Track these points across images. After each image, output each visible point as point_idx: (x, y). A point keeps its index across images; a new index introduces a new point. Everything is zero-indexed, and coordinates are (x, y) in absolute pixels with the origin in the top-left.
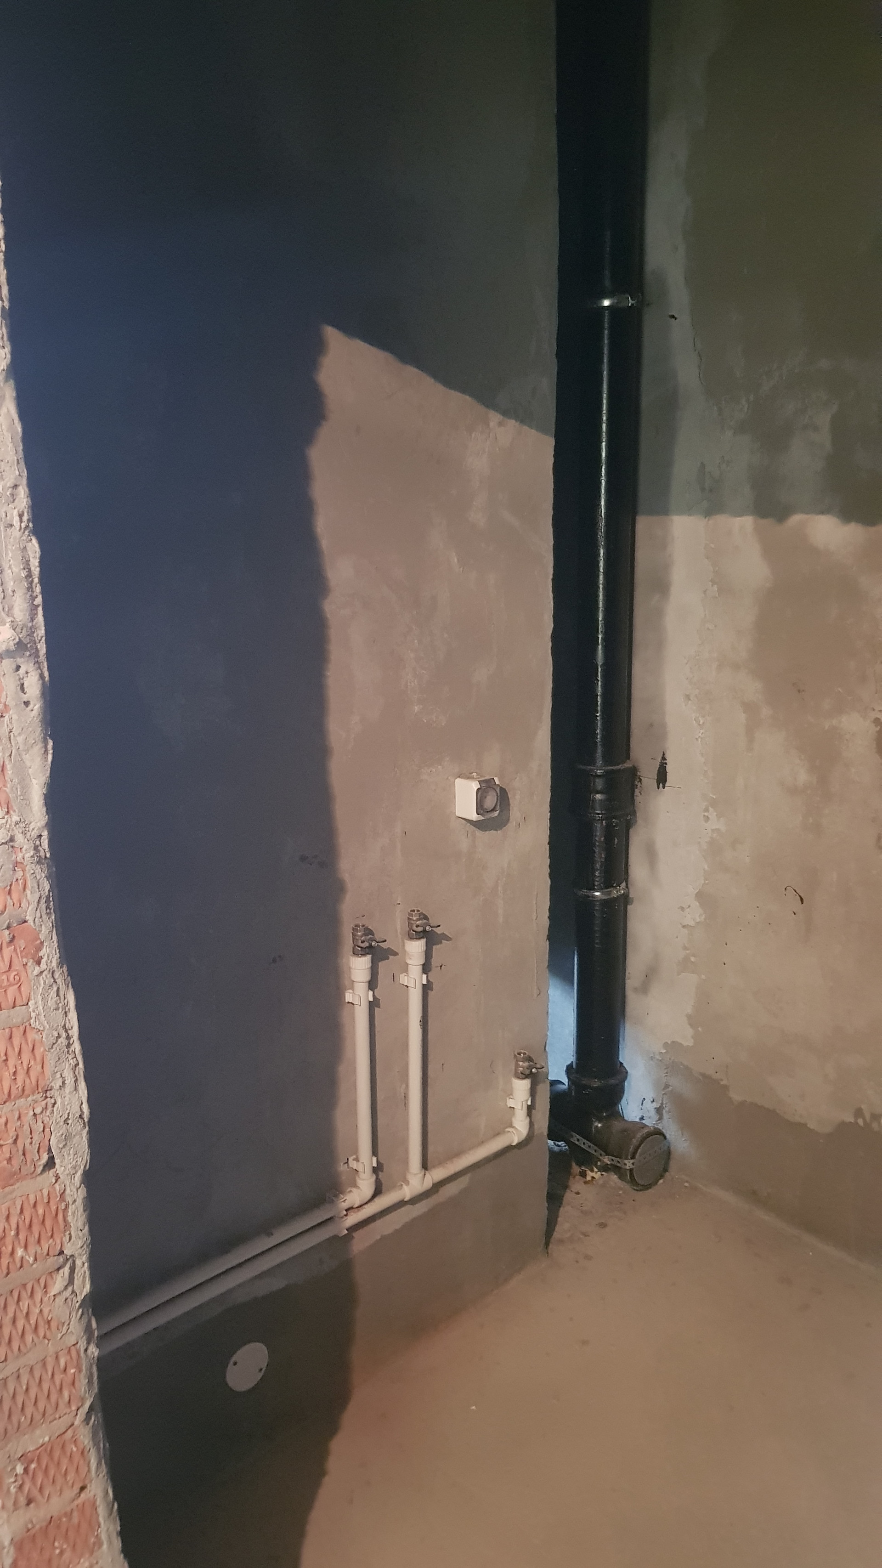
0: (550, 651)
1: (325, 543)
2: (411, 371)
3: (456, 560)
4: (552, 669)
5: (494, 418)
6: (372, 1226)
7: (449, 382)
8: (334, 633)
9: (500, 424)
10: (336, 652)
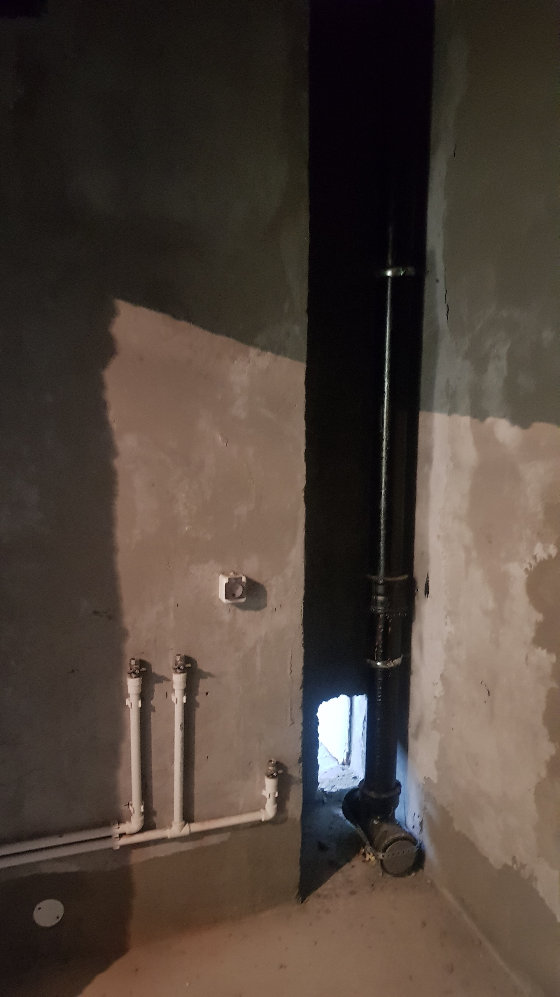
0: (303, 499)
1: (115, 426)
2: (184, 324)
3: (220, 439)
4: (304, 510)
5: (253, 352)
6: (147, 849)
7: (214, 329)
8: (121, 479)
9: (259, 355)
10: (122, 489)
